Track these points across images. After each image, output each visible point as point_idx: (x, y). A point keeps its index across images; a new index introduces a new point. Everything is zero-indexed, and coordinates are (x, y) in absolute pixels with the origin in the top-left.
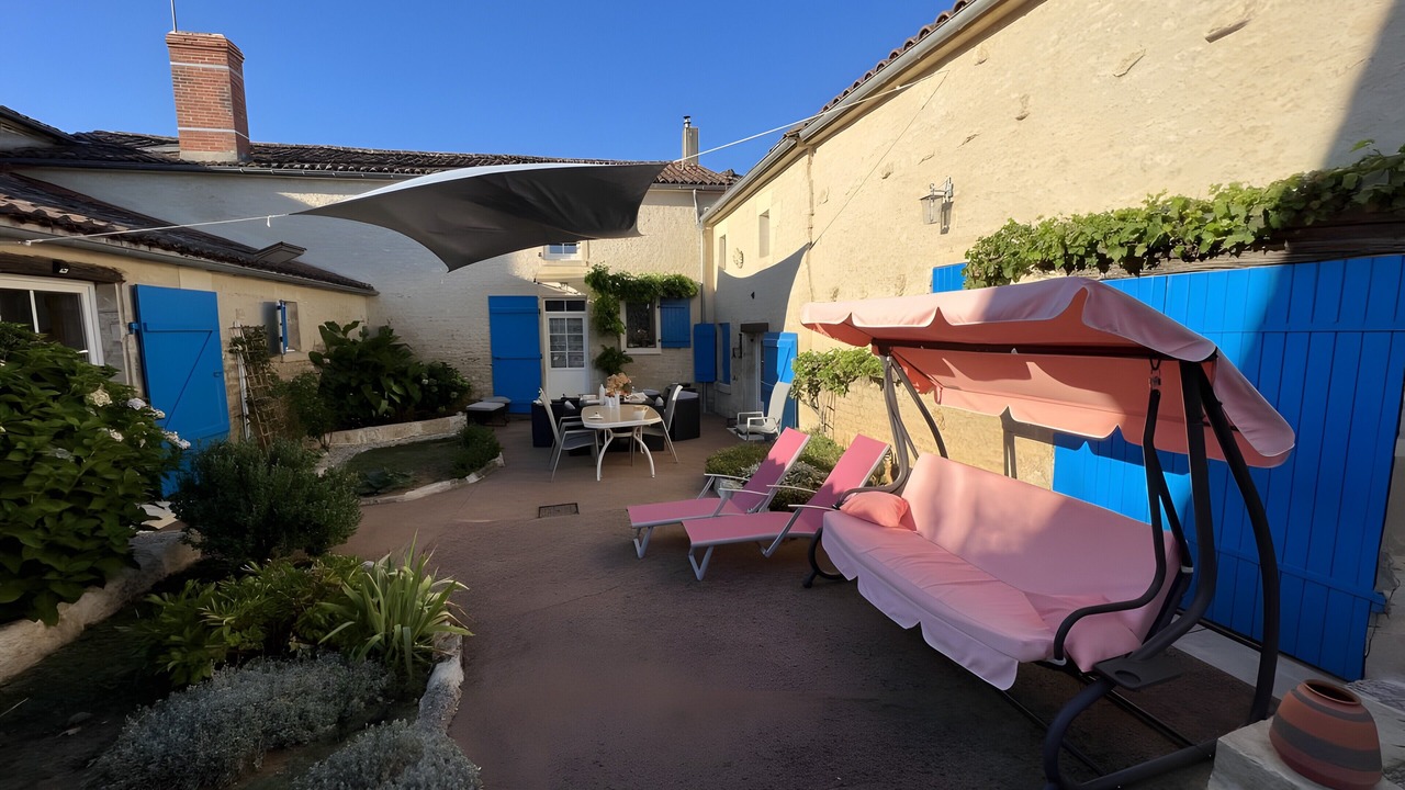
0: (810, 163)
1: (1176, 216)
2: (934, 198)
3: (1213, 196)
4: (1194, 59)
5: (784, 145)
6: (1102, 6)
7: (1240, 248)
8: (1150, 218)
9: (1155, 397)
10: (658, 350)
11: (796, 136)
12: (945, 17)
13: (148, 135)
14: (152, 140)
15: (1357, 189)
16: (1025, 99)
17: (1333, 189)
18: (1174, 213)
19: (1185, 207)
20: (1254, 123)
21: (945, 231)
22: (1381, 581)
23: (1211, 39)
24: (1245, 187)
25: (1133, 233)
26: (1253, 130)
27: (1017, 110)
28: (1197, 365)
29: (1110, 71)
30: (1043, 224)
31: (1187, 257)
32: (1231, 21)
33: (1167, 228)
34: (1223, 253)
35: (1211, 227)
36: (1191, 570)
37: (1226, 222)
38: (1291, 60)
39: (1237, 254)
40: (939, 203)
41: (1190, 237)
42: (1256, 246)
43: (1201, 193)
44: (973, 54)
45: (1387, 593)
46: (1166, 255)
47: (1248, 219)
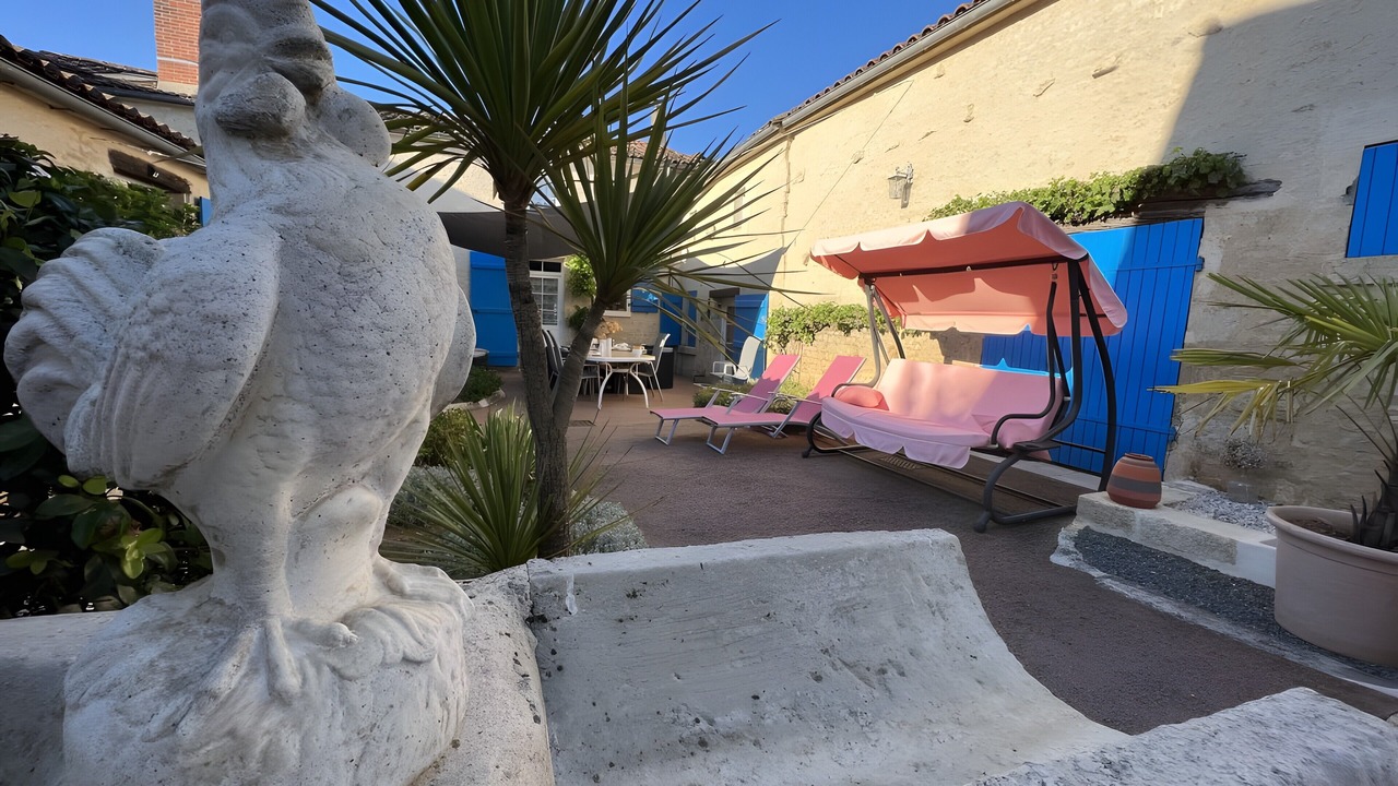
0: (788, 148)
1: (1069, 192)
2: (899, 178)
3: (1092, 181)
4: (1085, 88)
5: (768, 130)
6: (1027, 45)
7: (1106, 215)
8: (1053, 194)
9: (1054, 285)
10: (628, 313)
11: (779, 123)
12: (914, 39)
13: (101, 62)
14: (106, 67)
15: (1170, 177)
16: (971, 106)
17: (1158, 176)
18: (1068, 191)
19: (1075, 186)
20: (1117, 134)
21: (904, 206)
22: (1175, 421)
23: (1095, 76)
24: (1111, 175)
25: (1042, 204)
26: (1117, 139)
27: (965, 114)
28: (1077, 261)
29: (1031, 91)
30: (981, 199)
31: (1075, 223)
32: (1107, 65)
33: (1063, 200)
34: (1096, 219)
35: (1089, 199)
36: (1069, 398)
37: (1098, 197)
38: (1140, 94)
39: (1105, 221)
40: (902, 182)
41: (1077, 208)
42: (1116, 214)
43: (1084, 177)
44: (933, 69)
45: (1177, 428)
46: (1062, 220)
47: (1111, 194)
